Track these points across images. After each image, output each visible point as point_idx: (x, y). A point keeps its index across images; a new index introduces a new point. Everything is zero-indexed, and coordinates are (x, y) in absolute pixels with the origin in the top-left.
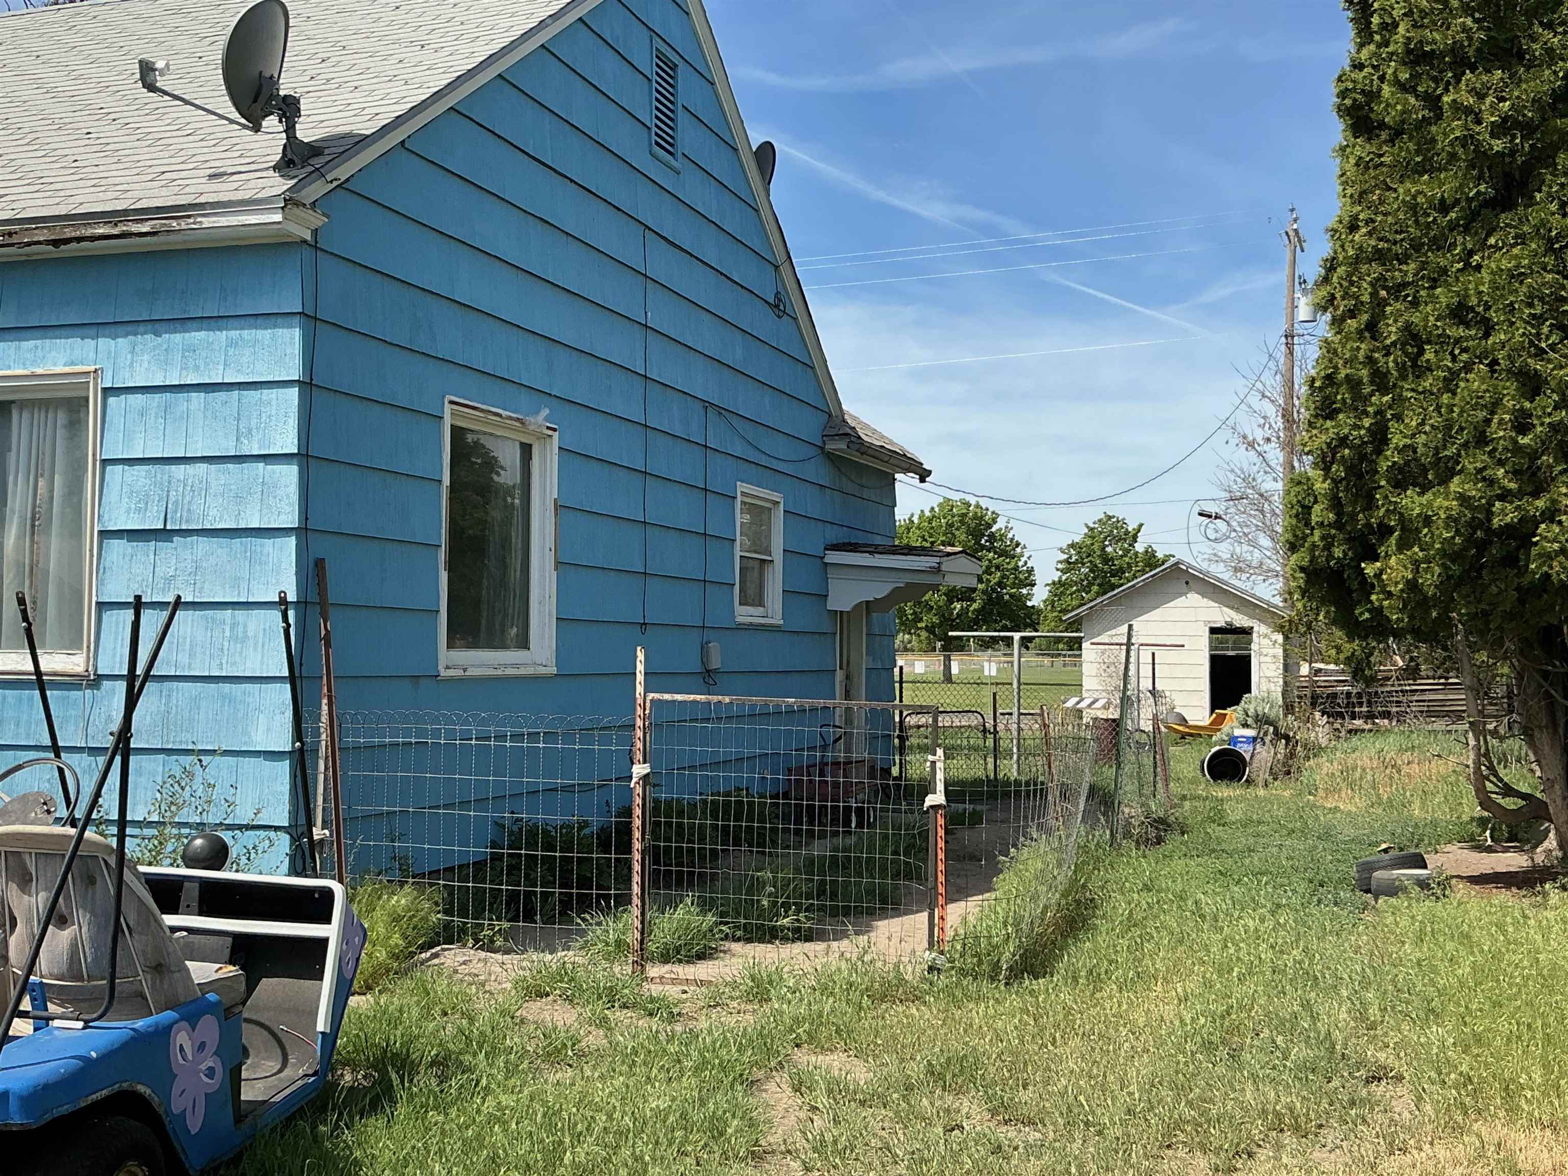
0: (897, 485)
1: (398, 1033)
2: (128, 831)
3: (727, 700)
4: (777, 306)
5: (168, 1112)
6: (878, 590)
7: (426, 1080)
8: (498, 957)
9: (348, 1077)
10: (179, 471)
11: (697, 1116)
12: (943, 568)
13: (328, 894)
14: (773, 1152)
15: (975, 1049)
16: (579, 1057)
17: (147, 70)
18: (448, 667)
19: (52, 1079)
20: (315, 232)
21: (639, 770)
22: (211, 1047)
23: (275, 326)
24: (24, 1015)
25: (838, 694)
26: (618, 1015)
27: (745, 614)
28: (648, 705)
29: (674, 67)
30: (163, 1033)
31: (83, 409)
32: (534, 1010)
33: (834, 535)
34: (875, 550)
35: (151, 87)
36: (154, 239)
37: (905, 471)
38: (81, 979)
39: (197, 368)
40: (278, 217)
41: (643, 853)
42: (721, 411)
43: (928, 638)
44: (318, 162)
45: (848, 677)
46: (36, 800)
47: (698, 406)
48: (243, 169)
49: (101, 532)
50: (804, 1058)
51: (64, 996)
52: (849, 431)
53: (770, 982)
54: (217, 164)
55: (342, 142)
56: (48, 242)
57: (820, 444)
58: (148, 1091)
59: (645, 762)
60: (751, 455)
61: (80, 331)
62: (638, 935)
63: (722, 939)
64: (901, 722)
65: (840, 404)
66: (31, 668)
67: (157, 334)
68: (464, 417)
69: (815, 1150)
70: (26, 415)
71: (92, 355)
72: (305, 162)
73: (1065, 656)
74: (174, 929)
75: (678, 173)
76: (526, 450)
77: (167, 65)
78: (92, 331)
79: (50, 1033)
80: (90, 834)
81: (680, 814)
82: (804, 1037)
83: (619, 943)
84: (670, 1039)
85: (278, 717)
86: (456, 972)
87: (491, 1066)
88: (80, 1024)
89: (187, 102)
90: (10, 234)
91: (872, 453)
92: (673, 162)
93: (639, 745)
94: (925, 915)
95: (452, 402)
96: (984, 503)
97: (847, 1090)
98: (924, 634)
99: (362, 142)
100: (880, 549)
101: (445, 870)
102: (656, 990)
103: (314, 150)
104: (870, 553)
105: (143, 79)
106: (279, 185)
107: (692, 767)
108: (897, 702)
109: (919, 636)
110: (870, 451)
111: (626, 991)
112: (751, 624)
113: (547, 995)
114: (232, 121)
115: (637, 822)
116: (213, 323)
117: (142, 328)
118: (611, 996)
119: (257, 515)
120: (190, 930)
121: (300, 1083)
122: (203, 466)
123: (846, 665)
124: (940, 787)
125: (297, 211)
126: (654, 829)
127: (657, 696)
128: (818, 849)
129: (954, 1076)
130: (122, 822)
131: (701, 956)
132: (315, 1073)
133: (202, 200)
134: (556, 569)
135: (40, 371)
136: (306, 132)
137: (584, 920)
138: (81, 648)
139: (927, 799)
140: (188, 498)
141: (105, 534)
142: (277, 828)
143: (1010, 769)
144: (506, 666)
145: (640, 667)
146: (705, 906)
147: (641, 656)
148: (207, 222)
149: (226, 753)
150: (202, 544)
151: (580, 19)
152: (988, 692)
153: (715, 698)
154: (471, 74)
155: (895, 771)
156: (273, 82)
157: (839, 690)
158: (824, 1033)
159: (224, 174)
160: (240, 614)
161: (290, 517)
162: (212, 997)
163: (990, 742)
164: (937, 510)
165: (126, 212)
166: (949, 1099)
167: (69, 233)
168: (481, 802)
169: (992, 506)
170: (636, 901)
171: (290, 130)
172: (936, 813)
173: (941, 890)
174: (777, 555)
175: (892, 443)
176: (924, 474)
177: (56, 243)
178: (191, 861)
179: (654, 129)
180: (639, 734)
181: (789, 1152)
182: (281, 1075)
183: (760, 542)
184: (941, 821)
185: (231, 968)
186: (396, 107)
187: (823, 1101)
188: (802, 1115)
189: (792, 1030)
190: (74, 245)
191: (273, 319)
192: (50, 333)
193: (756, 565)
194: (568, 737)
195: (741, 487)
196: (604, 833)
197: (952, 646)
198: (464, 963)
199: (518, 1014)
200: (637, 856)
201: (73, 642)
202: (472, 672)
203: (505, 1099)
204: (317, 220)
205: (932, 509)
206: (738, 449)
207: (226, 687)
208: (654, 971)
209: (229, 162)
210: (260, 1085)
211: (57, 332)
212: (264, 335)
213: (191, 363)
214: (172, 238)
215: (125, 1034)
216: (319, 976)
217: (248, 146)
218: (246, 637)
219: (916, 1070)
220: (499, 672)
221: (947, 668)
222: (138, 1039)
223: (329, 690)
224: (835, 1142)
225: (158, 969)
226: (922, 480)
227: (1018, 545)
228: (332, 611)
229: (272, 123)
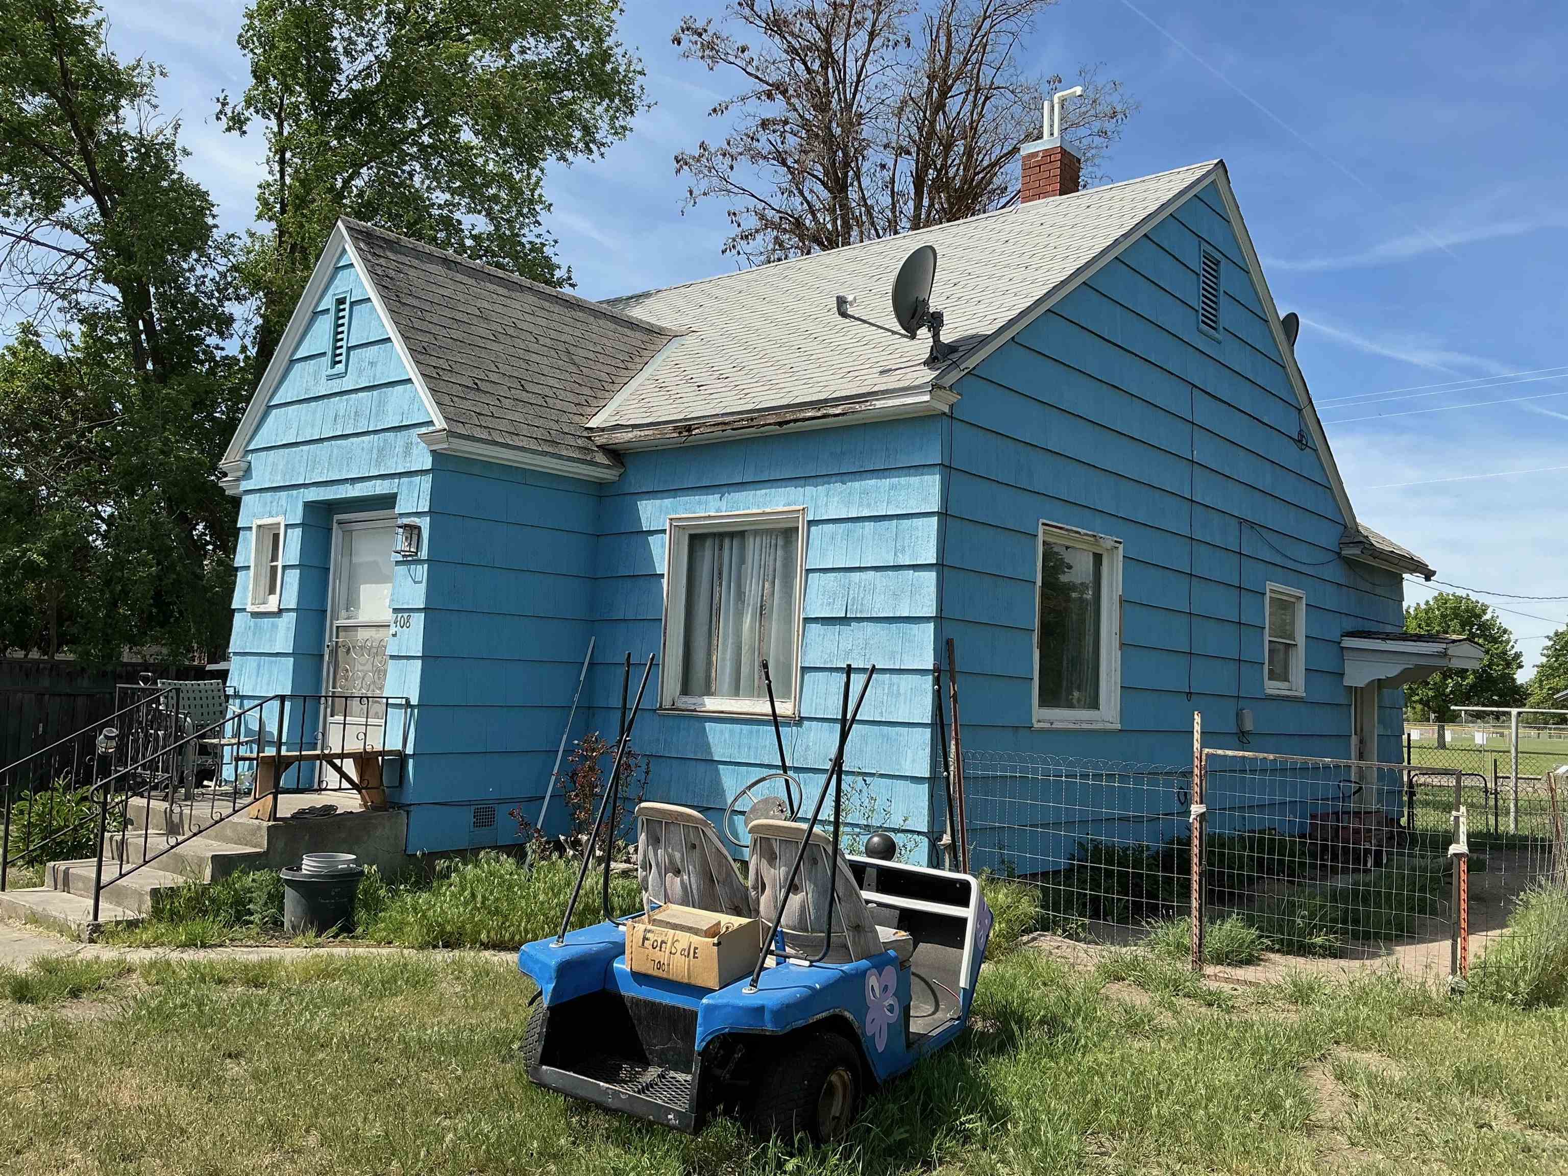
0: (1404, 583)
1: (1015, 995)
2: (841, 829)
3: (1271, 757)
4: (1300, 441)
5: (864, 1034)
6: (1392, 670)
7: (1037, 1033)
8: (1082, 945)
9: (980, 1024)
10: (856, 576)
11: (1257, 1089)
12: (1449, 652)
13: (966, 886)
14: (1321, 1127)
15: (1498, 1061)
16: (1155, 1032)
17: (841, 302)
18: (1039, 721)
19: (791, 1001)
20: (951, 407)
21: (1197, 809)
22: (892, 990)
23: (922, 474)
24: (772, 953)
25: (1353, 756)
26: (1181, 1002)
27: (1273, 687)
28: (1204, 757)
29: (1217, 263)
30: (861, 975)
31: (794, 535)
32: (1114, 989)
33: (1349, 625)
34: (1387, 637)
35: (844, 314)
36: (845, 417)
37: (1412, 571)
38: (807, 931)
39: (869, 505)
40: (927, 398)
41: (1200, 875)
42: (1252, 525)
43: (1423, 710)
44: (955, 357)
45: (1361, 742)
46: (774, 803)
47: (1234, 522)
48: (902, 365)
49: (805, 619)
50: (1343, 1053)
51: (796, 942)
52: (1362, 539)
53: (1312, 989)
54: (885, 363)
55: (971, 341)
56: (775, 424)
57: (1337, 550)
58: (852, 1017)
59: (1201, 803)
60: (1278, 560)
61: (794, 482)
62: (1196, 940)
63: (1262, 950)
64: (1410, 781)
65: (1354, 518)
66: (770, 711)
67: (844, 483)
68: (1053, 535)
69: (1359, 1129)
70: (758, 539)
71: (801, 498)
72: (945, 357)
73: (1550, 729)
74: (868, 902)
75: (1219, 343)
76: (1098, 558)
77: (855, 299)
78: (803, 482)
79: (787, 967)
80: (817, 829)
81: (1222, 845)
82: (1342, 1036)
83: (1179, 946)
84: (1229, 1025)
85: (920, 752)
86: (1051, 953)
87: (1086, 1028)
88: (807, 963)
89: (864, 321)
90: (752, 420)
91: (1385, 557)
92: (1217, 335)
93: (1197, 789)
94: (1449, 943)
95: (1044, 524)
96: (1474, 597)
97: (1384, 1084)
98: (1419, 707)
99: (984, 340)
100: (1391, 636)
101: (1042, 874)
102: (1214, 986)
103: (952, 348)
104: (1383, 639)
105: (839, 309)
106: (928, 375)
107: (1242, 809)
108: (1405, 763)
109: (1414, 708)
110: (1382, 556)
111: (1188, 984)
112: (1278, 696)
113: (1124, 979)
114: (894, 333)
115: (1196, 850)
116: (880, 473)
117: (834, 479)
118: (1176, 986)
119: (907, 606)
120: (880, 904)
121: (948, 1024)
122: (872, 573)
123: (1360, 732)
124: (1463, 838)
125: (940, 392)
126: (1209, 856)
127: (1211, 751)
128: (1340, 882)
129: (1480, 1082)
130: (837, 824)
131: (1250, 961)
132: (958, 1019)
133: (876, 389)
134: (1121, 649)
135: (768, 510)
136: (946, 337)
137: (1148, 923)
138: (789, 698)
139: (1451, 848)
140: (862, 595)
141: (807, 620)
142: (919, 833)
143: (1509, 825)
144: (1082, 721)
145: (1197, 728)
146: (1250, 922)
147: (1197, 718)
148: (879, 404)
149: (882, 776)
150: (870, 627)
151: (1145, 235)
152: (1489, 758)
153: (1261, 755)
154: (1063, 283)
155: (1404, 821)
156: (925, 303)
157: (1354, 752)
158: (1359, 1036)
159: (890, 370)
160: (895, 677)
161: (929, 608)
162: (892, 953)
163: (1492, 802)
164: (1431, 603)
165: (826, 401)
166: (1477, 1101)
167: (789, 417)
168: (1070, 824)
169: (1482, 599)
170: (1195, 913)
171: (936, 336)
172: (1460, 860)
173: (1464, 925)
174: (1301, 640)
175: (1401, 549)
176: (1428, 575)
177: (780, 424)
178: (870, 852)
179: (1201, 311)
180: (1197, 780)
181: (1336, 1128)
182: (935, 1016)
183: (1285, 630)
184: (1464, 867)
185: (903, 933)
186: (1009, 313)
187: (1364, 1090)
188: (1346, 1099)
189: (1331, 1030)
190: (792, 424)
191: (921, 469)
192: (775, 484)
193: (1282, 647)
194: (1138, 777)
195: (1270, 586)
196: (1168, 854)
197: (1445, 717)
198: (1058, 947)
199: (1102, 991)
200: (1195, 877)
201: (786, 695)
202: (1057, 725)
203: (1101, 1057)
204: (953, 398)
205: (1427, 603)
206: (1267, 555)
207: (885, 729)
208: (1209, 970)
209: (893, 362)
210: (920, 1021)
211: (779, 483)
212: (914, 480)
213: (865, 502)
214: (856, 416)
215: (836, 974)
216: (962, 947)
217: (906, 349)
218: (899, 694)
219: (1445, 1074)
220: (1077, 726)
221: (1441, 736)
222: (846, 978)
223: (956, 734)
224: (1376, 1125)
225: (857, 928)
226: (1428, 579)
227: (1505, 631)
228: (958, 678)
229: (924, 332)
